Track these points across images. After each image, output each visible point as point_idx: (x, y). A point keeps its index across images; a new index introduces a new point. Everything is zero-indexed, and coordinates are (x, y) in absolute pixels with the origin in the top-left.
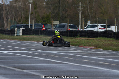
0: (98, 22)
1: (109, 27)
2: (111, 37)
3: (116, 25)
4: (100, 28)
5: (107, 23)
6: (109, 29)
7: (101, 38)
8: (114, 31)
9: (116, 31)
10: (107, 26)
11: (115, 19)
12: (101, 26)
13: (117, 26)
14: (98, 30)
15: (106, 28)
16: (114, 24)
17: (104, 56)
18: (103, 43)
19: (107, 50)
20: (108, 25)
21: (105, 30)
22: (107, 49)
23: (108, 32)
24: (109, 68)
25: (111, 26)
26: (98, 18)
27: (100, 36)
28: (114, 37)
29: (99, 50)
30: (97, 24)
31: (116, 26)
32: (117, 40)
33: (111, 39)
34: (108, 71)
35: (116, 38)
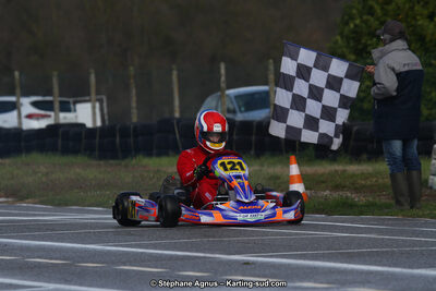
0: (18, 91)
1: (66, 108)
2: (75, 152)
3: (93, 96)
4: (30, 116)
5: (56, 90)
6: (66, 118)
7: (36, 157)
8: (89, 125)
9: (99, 124)
10: (57, 105)
11: (89, 74)
12: (35, 104)
13: (101, 101)
14: (20, 123)
15: (52, 114)
16: (89, 94)
17: (47, 230)
18: (44, 179)
19: (59, 205)
20: (61, 102)
21: (50, 121)
22: (61, 203)
23: (61, 130)
25: (75, 103)
26: (17, 74)
27: (29, 150)
28: (90, 151)
29: (27, 209)
30: (13, 99)
31: (97, 105)
32: (102, 162)
33: (80, 159)
35: (97, 153)
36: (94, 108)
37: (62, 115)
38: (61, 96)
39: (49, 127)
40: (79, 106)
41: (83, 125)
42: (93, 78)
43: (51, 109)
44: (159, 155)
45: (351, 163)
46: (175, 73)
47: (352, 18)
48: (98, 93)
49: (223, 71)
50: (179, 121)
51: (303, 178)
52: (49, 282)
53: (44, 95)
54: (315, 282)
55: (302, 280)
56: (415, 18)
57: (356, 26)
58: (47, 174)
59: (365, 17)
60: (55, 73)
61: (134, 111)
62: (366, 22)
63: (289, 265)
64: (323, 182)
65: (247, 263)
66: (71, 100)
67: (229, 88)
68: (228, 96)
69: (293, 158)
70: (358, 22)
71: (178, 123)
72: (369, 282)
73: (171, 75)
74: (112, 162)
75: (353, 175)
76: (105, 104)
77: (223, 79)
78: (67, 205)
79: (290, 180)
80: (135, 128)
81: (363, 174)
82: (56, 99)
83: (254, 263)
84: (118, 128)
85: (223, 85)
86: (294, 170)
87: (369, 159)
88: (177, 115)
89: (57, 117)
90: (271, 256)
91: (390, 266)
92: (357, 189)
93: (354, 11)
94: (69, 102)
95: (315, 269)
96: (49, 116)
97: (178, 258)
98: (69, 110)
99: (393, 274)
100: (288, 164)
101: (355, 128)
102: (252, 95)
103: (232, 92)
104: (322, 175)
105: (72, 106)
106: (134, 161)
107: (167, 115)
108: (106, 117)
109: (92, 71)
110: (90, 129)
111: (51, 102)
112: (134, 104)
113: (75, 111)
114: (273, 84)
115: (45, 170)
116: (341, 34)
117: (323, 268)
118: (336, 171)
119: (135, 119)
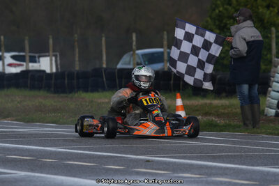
0: (3, 48)
1: (33, 60)
2: (40, 88)
3: (51, 53)
4: (10, 65)
5: (27, 48)
6: (33, 66)
7: (13, 91)
8: (48, 71)
9: (54, 70)
10: (27, 58)
11: (49, 38)
12: (14, 57)
13: (56, 56)
14: (4, 69)
15: (24, 64)
16: (48, 51)
17: (20, 138)
18: (19, 105)
19: (28, 122)
20: (30, 56)
21: (23, 68)
22: (29, 121)
23: (30, 74)
24: (33, 171)
25: (39, 57)
26: (2, 38)
27: (9, 86)
28: (48, 88)
29: (8, 124)
31: (54, 58)
32: (56, 95)
33: (42, 93)
34: (29, 176)
35: (52, 89)
36: (51, 60)
37: (31, 64)
38: (30, 52)
39: (22, 72)
40: (41, 59)
41: (44, 71)
42: (51, 41)
43: (24, 61)
44: (92, 91)
45: (215, 98)
46: (104, 39)
47: (217, 6)
48: (54, 51)
49: (134, 38)
50: (105, 70)
51: (185, 107)
52: (22, 171)
53: (19, 52)
54: (192, 174)
55: (184, 172)
56: (257, 8)
57: (220, 11)
58: (21, 101)
59: (225, 6)
60: (27, 38)
61: (77, 63)
62: (226, 9)
63: (175, 162)
64: (197, 110)
65: (148, 161)
66: (37, 55)
67: (138, 49)
68: (137, 54)
69: (178, 95)
70: (221, 9)
71: (105, 71)
72: (226, 174)
73: (101, 40)
74: (62, 95)
75: (217, 107)
76: (58, 58)
77: (134, 43)
78: (33, 122)
79: (177, 108)
80: (77, 74)
81: (222, 106)
82: (27, 54)
83: (152, 161)
84: (66, 73)
85: (134, 47)
86: (179, 102)
87: (227, 97)
88: (104, 66)
89: (27, 66)
90: (164, 157)
91: (239, 164)
92: (219, 115)
93: (219, 2)
94: (35, 57)
95: (192, 165)
96: (22, 65)
97: (104, 156)
98: (35, 62)
99: (241, 169)
100: (175, 99)
101: (218, 77)
102: (152, 54)
103: (140, 52)
104: (197, 106)
105: (37, 59)
106: (76, 95)
107: (97, 66)
108: (59, 67)
109: (51, 37)
110: (48, 74)
111: (24, 56)
112: (77, 59)
113: (39, 62)
114: (166, 47)
115: (19, 100)
116: (210, 17)
117: (197, 165)
118: (206, 104)
119: (77, 68)
